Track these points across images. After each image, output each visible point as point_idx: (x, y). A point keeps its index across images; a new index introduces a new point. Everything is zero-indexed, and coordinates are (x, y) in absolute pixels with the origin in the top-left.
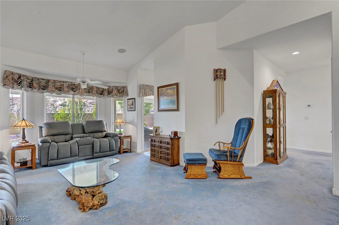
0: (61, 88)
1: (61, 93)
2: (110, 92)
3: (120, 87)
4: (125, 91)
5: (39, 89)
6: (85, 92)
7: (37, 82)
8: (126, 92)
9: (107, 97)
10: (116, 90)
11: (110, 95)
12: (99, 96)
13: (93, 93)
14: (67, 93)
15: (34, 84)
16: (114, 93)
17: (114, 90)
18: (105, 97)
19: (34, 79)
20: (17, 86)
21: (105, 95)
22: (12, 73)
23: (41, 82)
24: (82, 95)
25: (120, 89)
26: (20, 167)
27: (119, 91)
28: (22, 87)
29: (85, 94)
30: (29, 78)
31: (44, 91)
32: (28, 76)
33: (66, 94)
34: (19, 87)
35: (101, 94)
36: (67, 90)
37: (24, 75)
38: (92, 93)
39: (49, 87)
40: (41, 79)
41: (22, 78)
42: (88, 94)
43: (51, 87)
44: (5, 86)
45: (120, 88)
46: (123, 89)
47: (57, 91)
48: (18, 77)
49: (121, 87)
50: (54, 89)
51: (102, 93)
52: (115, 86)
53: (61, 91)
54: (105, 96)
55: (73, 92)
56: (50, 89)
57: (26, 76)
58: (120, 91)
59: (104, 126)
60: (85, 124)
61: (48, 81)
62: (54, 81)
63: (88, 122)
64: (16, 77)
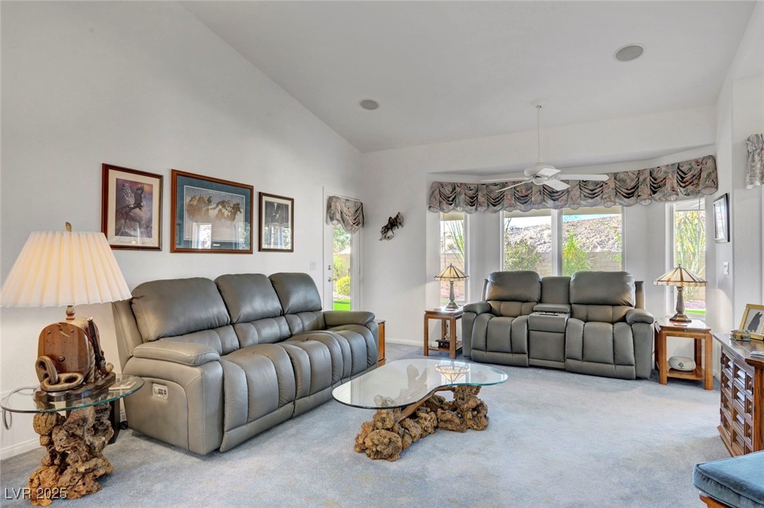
0: (527, 196)
1: (529, 207)
2: (656, 187)
3: (689, 163)
4: (704, 175)
5: (488, 205)
6: (582, 195)
7: (485, 192)
8: (709, 175)
9: (648, 202)
10: (676, 175)
11: (657, 196)
12: (623, 202)
13: (604, 197)
14: (540, 206)
15: (479, 197)
16: (668, 186)
17: (670, 176)
18: (643, 203)
19: (480, 186)
20: (447, 205)
21: (643, 197)
22: (442, 185)
23: (492, 191)
24: (576, 206)
25: (690, 169)
26: (437, 349)
27: (682, 178)
28: (456, 206)
29: (583, 202)
30: (472, 188)
31: (496, 208)
32: (469, 184)
33: (538, 209)
34: (451, 207)
35: (629, 196)
36: (541, 197)
37: (461, 184)
38: (602, 198)
39: (505, 197)
40: (492, 184)
41: (458, 189)
42: (590, 200)
43: (509, 197)
44: (432, 209)
45: (688, 167)
46: (699, 167)
47: (518, 204)
48: (451, 190)
49: (693, 163)
50: (513, 202)
51: (633, 193)
52: (673, 165)
53: (526, 202)
54: (641, 200)
55: (552, 202)
56: (506, 202)
57: (465, 184)
58: (688, 177)
59: (625, 290)
60: (572, 279)
61: (504, 185)
62: (514, 183)
63: (580, 276)
64: (447, 191)
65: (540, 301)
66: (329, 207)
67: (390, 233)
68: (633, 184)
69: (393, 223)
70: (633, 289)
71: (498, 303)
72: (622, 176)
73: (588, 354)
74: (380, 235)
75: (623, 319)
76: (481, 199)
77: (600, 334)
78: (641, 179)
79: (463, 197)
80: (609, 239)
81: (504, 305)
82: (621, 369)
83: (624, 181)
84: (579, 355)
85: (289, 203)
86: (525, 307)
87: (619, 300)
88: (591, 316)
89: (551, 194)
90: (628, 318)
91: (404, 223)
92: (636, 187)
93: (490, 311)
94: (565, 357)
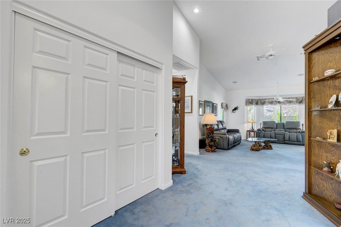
0: (272, 103)
1: (272, 105)
5: (261, 104)
6: (287, 102)
12: (297, 104)
14: (276, 105)
19: (259, 100)
20: (250, 105)
22: (249, 99)
23: (262, 101)
28: (253, 105)
29: (287, 104)
30: (257, 100)
31: (263, 105)
35: (300, 103)
36: (276, 103)
37: (254, 99)
38: (293, 103)
40: (262, 99)
42: (289, 104)
50: (268, 104)
56: (266, 104)
59: (299, 125)
60: (285, 123)
61: (266, 99)
62: (268, 99)
63: (287, 122)
64: (250, 101)
65: (276, 128)
66: (222, 105)
67: (234, 111)
68: (301, 100)
69: (236, 109)
70: (301, 126)
71: (265, 129)
72: (298, 98)
73: (290, 140)
74: (231, 112)
75: (299, 132)
76: (259, 103)
77: (293, 135)
78: (303, 99)
79: (254, 102)
80: (289, 111)
81: (267, 129)
82: (299, 143)
83: (299, 99)
84: (288, 140)
85: (216, 105)
86: (272, 129)
87: (297, 128)
88: (290, 132)
89: (279, 102)
90: (300, 132)
91: (238, 109)
92: (302, 101)
93: (263, 130)
94: (284, 140)
